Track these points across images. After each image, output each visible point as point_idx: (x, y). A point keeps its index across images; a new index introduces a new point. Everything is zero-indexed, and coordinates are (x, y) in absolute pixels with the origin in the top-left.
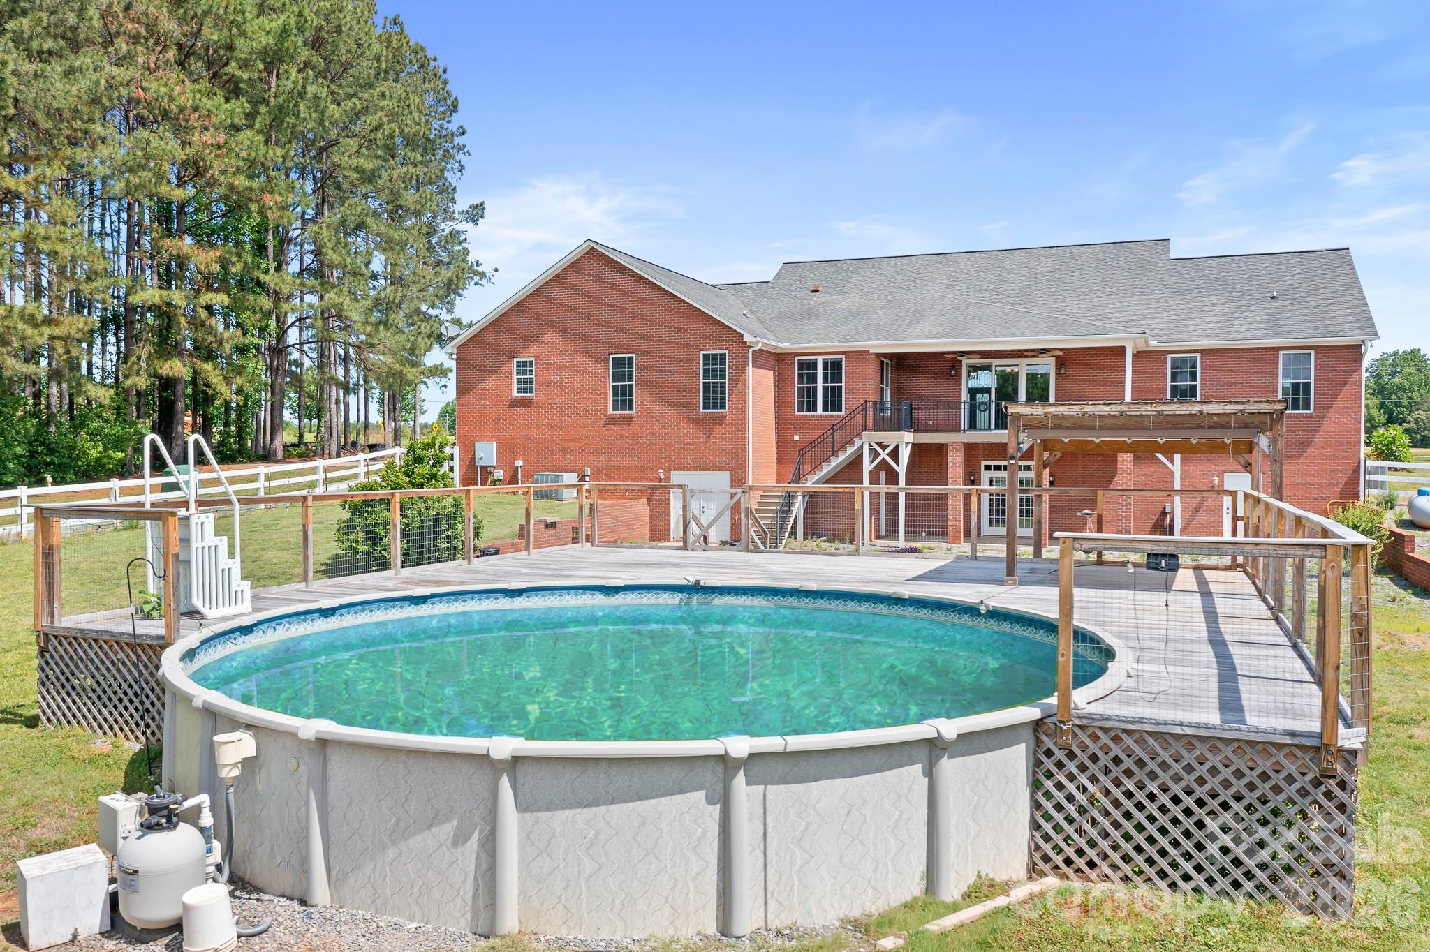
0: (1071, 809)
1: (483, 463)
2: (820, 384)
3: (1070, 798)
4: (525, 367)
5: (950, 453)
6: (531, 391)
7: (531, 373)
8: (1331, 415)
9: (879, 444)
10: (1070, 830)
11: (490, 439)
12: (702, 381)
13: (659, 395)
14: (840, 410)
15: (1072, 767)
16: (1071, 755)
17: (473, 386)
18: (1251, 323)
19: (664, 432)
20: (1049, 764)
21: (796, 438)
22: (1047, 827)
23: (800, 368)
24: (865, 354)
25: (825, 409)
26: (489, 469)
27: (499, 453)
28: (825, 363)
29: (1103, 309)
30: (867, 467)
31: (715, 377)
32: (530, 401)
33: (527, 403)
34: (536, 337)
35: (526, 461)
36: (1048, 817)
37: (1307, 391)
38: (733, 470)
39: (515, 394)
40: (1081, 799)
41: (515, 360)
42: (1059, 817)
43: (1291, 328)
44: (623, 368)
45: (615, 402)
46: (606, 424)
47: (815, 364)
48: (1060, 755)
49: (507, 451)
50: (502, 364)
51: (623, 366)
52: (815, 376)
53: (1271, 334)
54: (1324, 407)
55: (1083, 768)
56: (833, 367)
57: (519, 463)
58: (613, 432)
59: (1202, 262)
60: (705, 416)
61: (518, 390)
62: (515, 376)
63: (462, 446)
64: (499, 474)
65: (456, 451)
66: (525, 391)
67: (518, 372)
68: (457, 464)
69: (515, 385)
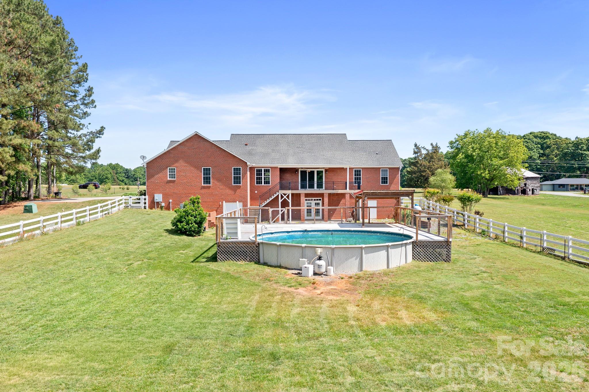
0: (418, 253)
1: (157, 201)
2: (263, 176)
3: (417, 251)
4: (172, 170)
5: (301, 196)
6: (174, 178)
7: (174, 172)
8: (393, 185)
9: (283, 194)
10: (418, 256)
11: (160, 193)
12: (233, 176)
13: (219, 180)
14: (269, 184)
15: (418, 247)
16: (417, 246)
17: (153, 176)
18: (373, 161)
19: (221, 191)
20: (415, 247)
21: (256, 192)
22: (415, 256)
23: (257, 171)
24: (276, 168)
25: (265, 183)
26: (159, 203)
27: (163, 198)
28: (264, 170)
29: (335, 155)
30: (280, 201)
31: (237, 175)
32: (174, 181)
33: (173, 182)
34: (176, 161)
35: (173, 200)
36: (415, 254)
37: (387, 179)
38: (243, 202)
39: (169, 179)
40: (419, 251)
41: (168, 168)
42: (416, 254)
43: (383, 163)
44: (207, 172)
45: (204, 182)
46: (201, 188)
47: (261, 170)
48: (416, 246)
49: (166, 197)
50: (164, 169)
52: (261, 174)
53: (378, 164)
54: (391, 183)
55: (419, 247)
56: (267, 171)
57: (171, 201)
58: (203, 191)
59: (356, 142)
60: (234, 186)
61: (170, 178)
62: (168, 173)
63: (149, 195)
64: (163, 204)
65: (147, 197)
66: (172, 178)
67: (170, 172)
68: (147, 201)
69: (168, 176)
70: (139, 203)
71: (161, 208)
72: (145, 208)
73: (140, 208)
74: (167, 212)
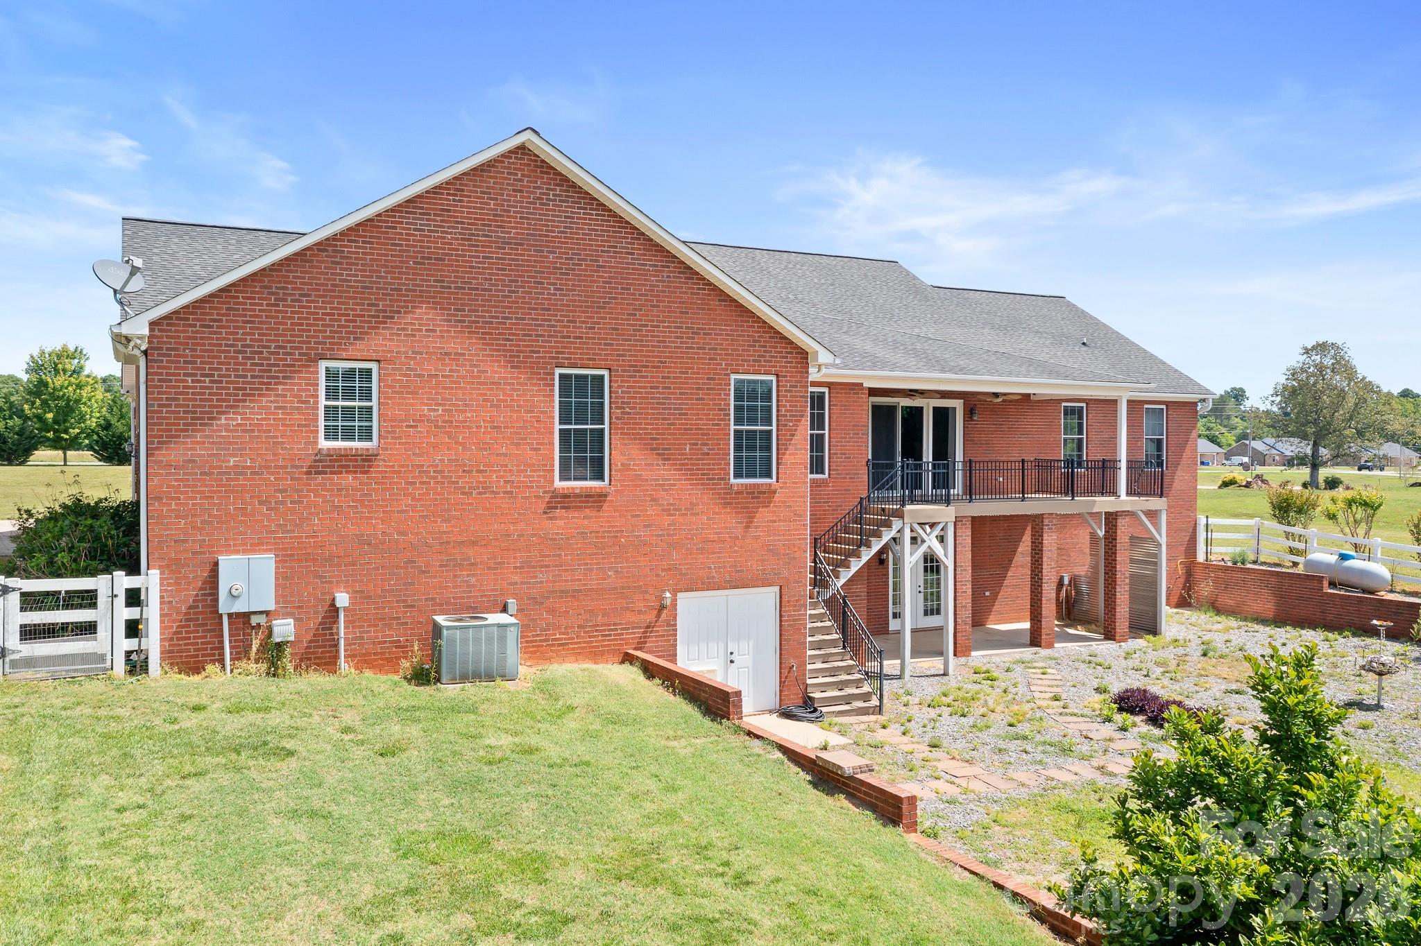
1: (240, 607)
4: (349, 384)
6: (366, 434)
7: (365, 393)
8: (1179, 473)
11: (259, 546)
12: (731, 427)
13: (658, 451)
17: (201, 418)
19: (666, 520)
26: (254, 620)
27: (284, 581)
31: (752, 421)
32: (364, 458)
33: (354, 463)
35: (357, 593)
37: (1160, 449)
38: (785, 584)
39: (324, 444)
41: (323, 365)
44: (582, 398)
45: (566, 464)
46: (551, 507)
50: (289, 372)
51: (581, 392)
54: (1174, 465)
57: (342, 599)
58: (562, 523)
60: (739, 490)
61: (331, 434)
62: (323, 402)
63: (171, 569)
64: (284, 629)
65: (151, 581)
66: (348, 434)
67: (331, 393)
68: (153, 613)
69: (322, 423)
70: (89, 629)
71: (273, 654)
72: (137, 665)
73: (96, 665)
74: (316, 680)
